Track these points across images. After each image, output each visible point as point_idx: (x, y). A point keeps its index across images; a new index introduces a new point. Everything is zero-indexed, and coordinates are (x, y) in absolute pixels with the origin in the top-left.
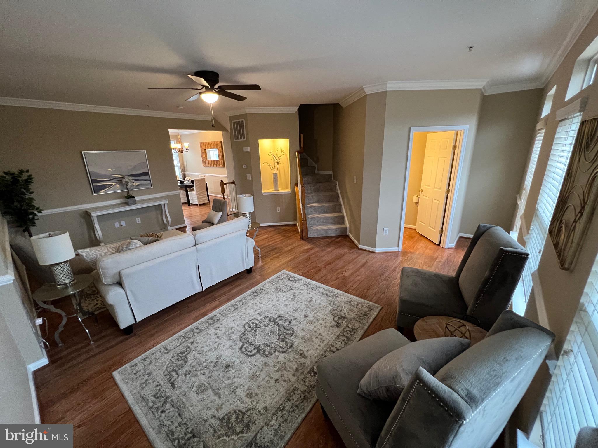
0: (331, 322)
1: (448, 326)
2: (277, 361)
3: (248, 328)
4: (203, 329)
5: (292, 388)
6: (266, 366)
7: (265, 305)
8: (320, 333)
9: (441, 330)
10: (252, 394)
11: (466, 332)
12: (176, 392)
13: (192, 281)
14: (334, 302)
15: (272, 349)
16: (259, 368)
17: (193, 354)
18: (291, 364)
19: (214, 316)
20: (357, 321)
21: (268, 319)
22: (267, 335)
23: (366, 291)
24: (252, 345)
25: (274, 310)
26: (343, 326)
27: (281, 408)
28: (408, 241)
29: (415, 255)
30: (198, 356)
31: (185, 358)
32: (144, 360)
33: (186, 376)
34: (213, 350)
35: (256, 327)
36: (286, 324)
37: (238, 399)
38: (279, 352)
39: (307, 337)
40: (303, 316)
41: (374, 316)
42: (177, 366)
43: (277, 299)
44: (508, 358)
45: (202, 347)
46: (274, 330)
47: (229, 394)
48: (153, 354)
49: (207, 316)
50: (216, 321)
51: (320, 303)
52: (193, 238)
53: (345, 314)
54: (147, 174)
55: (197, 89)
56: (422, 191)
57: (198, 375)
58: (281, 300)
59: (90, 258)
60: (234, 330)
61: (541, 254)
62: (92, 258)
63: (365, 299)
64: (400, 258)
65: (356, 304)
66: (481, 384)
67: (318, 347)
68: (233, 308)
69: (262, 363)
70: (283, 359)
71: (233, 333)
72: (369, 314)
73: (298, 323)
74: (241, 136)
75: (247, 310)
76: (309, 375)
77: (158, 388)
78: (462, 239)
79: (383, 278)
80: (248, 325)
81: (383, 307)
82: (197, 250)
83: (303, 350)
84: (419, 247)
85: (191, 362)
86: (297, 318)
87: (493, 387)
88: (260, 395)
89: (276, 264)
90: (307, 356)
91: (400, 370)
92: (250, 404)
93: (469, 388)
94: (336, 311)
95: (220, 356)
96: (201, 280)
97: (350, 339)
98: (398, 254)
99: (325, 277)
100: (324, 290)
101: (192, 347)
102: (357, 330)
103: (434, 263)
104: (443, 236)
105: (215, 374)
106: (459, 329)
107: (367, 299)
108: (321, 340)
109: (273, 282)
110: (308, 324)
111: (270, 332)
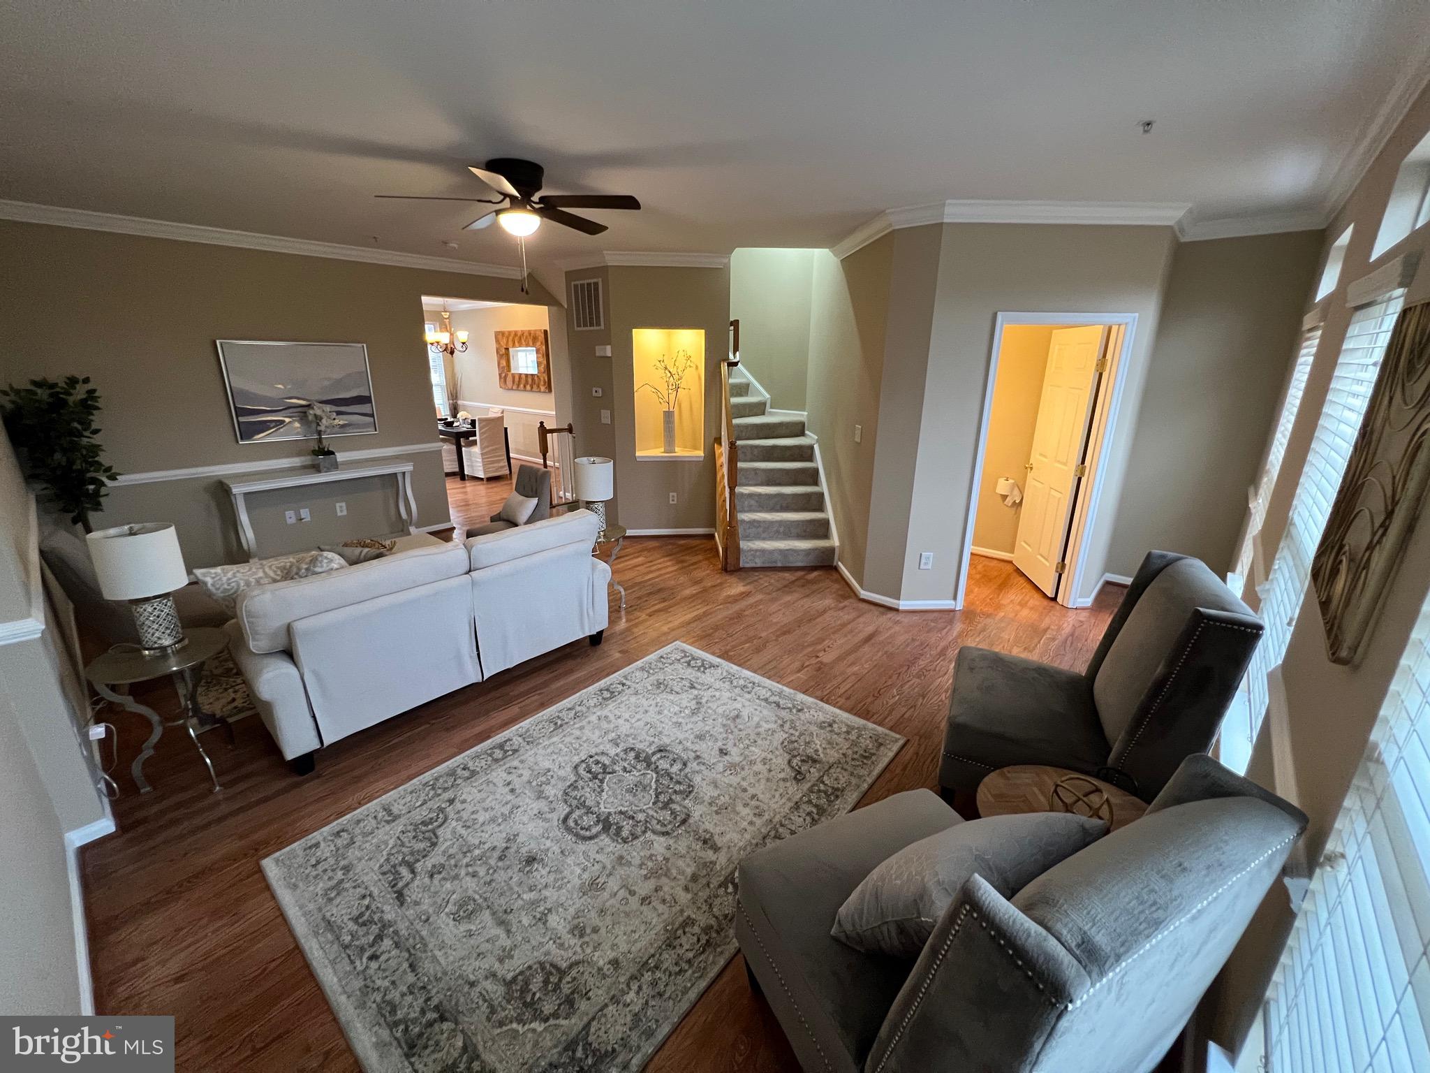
1: (1059, 789)
2: (648, 853)
3: (584, 773)
4: (478, 769)
5: (681, 919)
6: (621, 864)
7: (628, 721)
8: (754, 792)
9: (1042, 798)
10: (584, 927)
11: (1102, 805)
12: (407, 913)
13: (458, 658)
14: (792, 722)
15: (638, 826)
16: (604, 867)
17: (451, 827)
19: (506, 742)
20: (846, 770)
21: (632, 754)
22: (629, 791)
23: (869, 700)
24: (592, 813)
25: (648, 735)
26: (809, 781)
27: (652, 965)
28: (979, 587)
29: (994, 619)
30: (463, 832)
31: (432, 836)
32: (338, 834)
33: (432, 876)
34: (500, 820)
35: (604, 772)
36: (675, 769)
37: (551, 939)
38: (654, 832)
39: (724, 800)
40: (716, 752)
41: (886, 761)
42: (412, 853)
43: (658, 709)
44: (1187, 864)
45: (473, 813)
46: (646, 782)
47: (529, 925)
48: (359, 822)
49: (490, 741)
50: (510, 753)
51: (758, 723)
52: (465, 556)
53: (817, 751)
54: (364, 400)
55: (490, 202)
56: (1032, 469)
57: (462, 876)
58: (666, 712)
59: (221, 589)
60: (552, 777)
61: (1292, 628)
62: (225, 589)
63: (868, 720)
64: (958, 627)
65: (844, 729)
66: (1116, 920)
67: (748, 827)
68: (552, 725)
69: (613, 858)
70: (664, 851)
71: (549, 784)
72: (874, 754)
73: (703, 768)
74: (591, 319)
75: (586, 731)
76: (721, 891)
77: (366, 902)
78: (1110, 588)
79: (915, 670)
80: (584, 765)
81: (908, 740)
82: (474, 583)
83: (712, 830)
84: (1004, 602)
85: (445, 845)
86: (702, 756)
87: (1145, 929)
88: (603, 931)
89: (660, 625)
90: (719, 846)
91: (931, 885)
92: (579, 950)
93: (1086, 928)
94: (796, 744)
95: (515, 836)
96: (479, 655)
97: (825, 811)
98: (954, 616)
99: (774, 664)
100: (769, 693)
101: (450, 811)
102: (843, 790)
103: (1039, 642)
104: (1064, 577)
105: (501, 876)
106: (1085, 799)
107: (872, 720)
108: (756, 811)
109: (650, 668)
110: (728, 772)
111: (636, 786)
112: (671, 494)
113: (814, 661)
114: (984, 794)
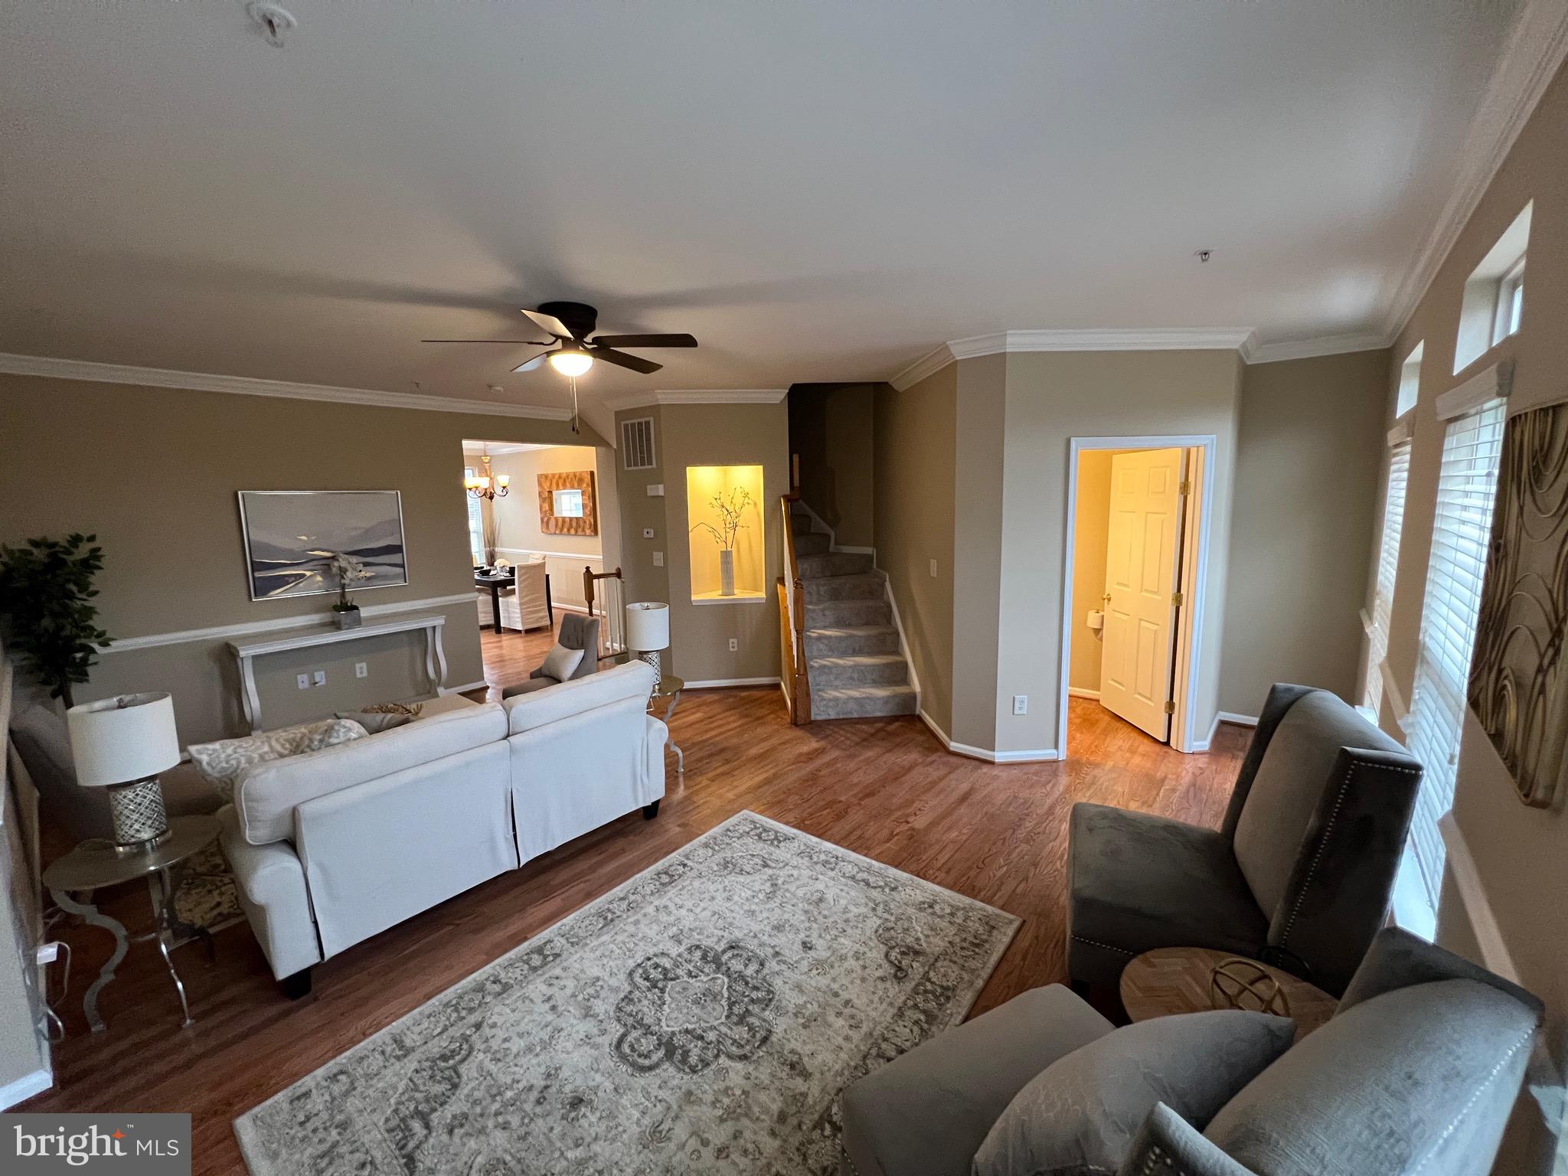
0: (880, 966)
1: (1219, 978)
2: (722, 1085)
3: (641, 981)
4: (512, 982)
6: (689, 1102)
7: (692, 911)
8: (847, 997)
9: (1198, 990)
13: (492, 840)
14: (886, 904)
15: (709, 1049)
16: (669, 1108)
17: (477, 1060)
18: (763, 1097)
19: (545, 944)
21: (698, 954)
22: (696, 1002)
23: (972, 873)
24: (652, 1034)
25: (716, 928)
26: (913, 979)
28: (1082, 733)
29: (1103, 770)
30: (493, 1068)
31: (453, 1074)
32: (334, 1078)
33: (451, 1132)
34: (538, 1049)
35: (665, 979)
36: (750, 971)
38: (730, 1057)
39: (811, 1008)
40: (798, 946)
41: (1001, 949)
42: (427, 1100)
43: (727, 894)
44: (1418, 1076)
45: (505, 1040)
46: (717, 989)
48: (362, 1059)
49: (525, 945)
50: (551, 958)
51: (845, 908)
52: (504, 718)
53: (918, 939)
54: (398, 549)
55: (542, 344)
56: (1109, 600)
57: (488, 1131)
58: (736, 898)
59: (219, 767)
60: (602, 987)
61: (1456, 767)
62: (223, 768)
63: (975, 897)
64: (1064, 780)
65: (948, 911)
67: (844, 1044)
68: (601, 920)
69: (680, 1094)
70: (742, 1081)
71: (598, 997)
72: (986, 941)
73: (784, 967)
74: (642, 458)
75: (642, 926)
76: (817, 1134)
78: (1229, 729)
79: (1021, 834)
80: (640, 971)
81: (1024, 921)
82: (512, 750)
83: (799, 1050)
84: (1113, 749)
85: (470, 1087)
86: (782, 951)
89: (727, 792)
90: (810, 1071)
91: (1095, 1116)
94: (892, 931)
95: (556, 1069)
96: (515, 836)
97: (936, 1017)
98: (1057, 769)
99: (858, 833)
100: (856, 869)
101: (477, 1040)
102: (954, 989)
103: (1158, 795)
104: (1174, 717)
105: (539, 1127)
106: (1252, 989)
107: (979, 898)
108: (852, 1022)
109: (716, 844)
110: (815, 972)
111: (704, 995)
112: (731, 640)
113: (904, 827)
114: (1128, 989)
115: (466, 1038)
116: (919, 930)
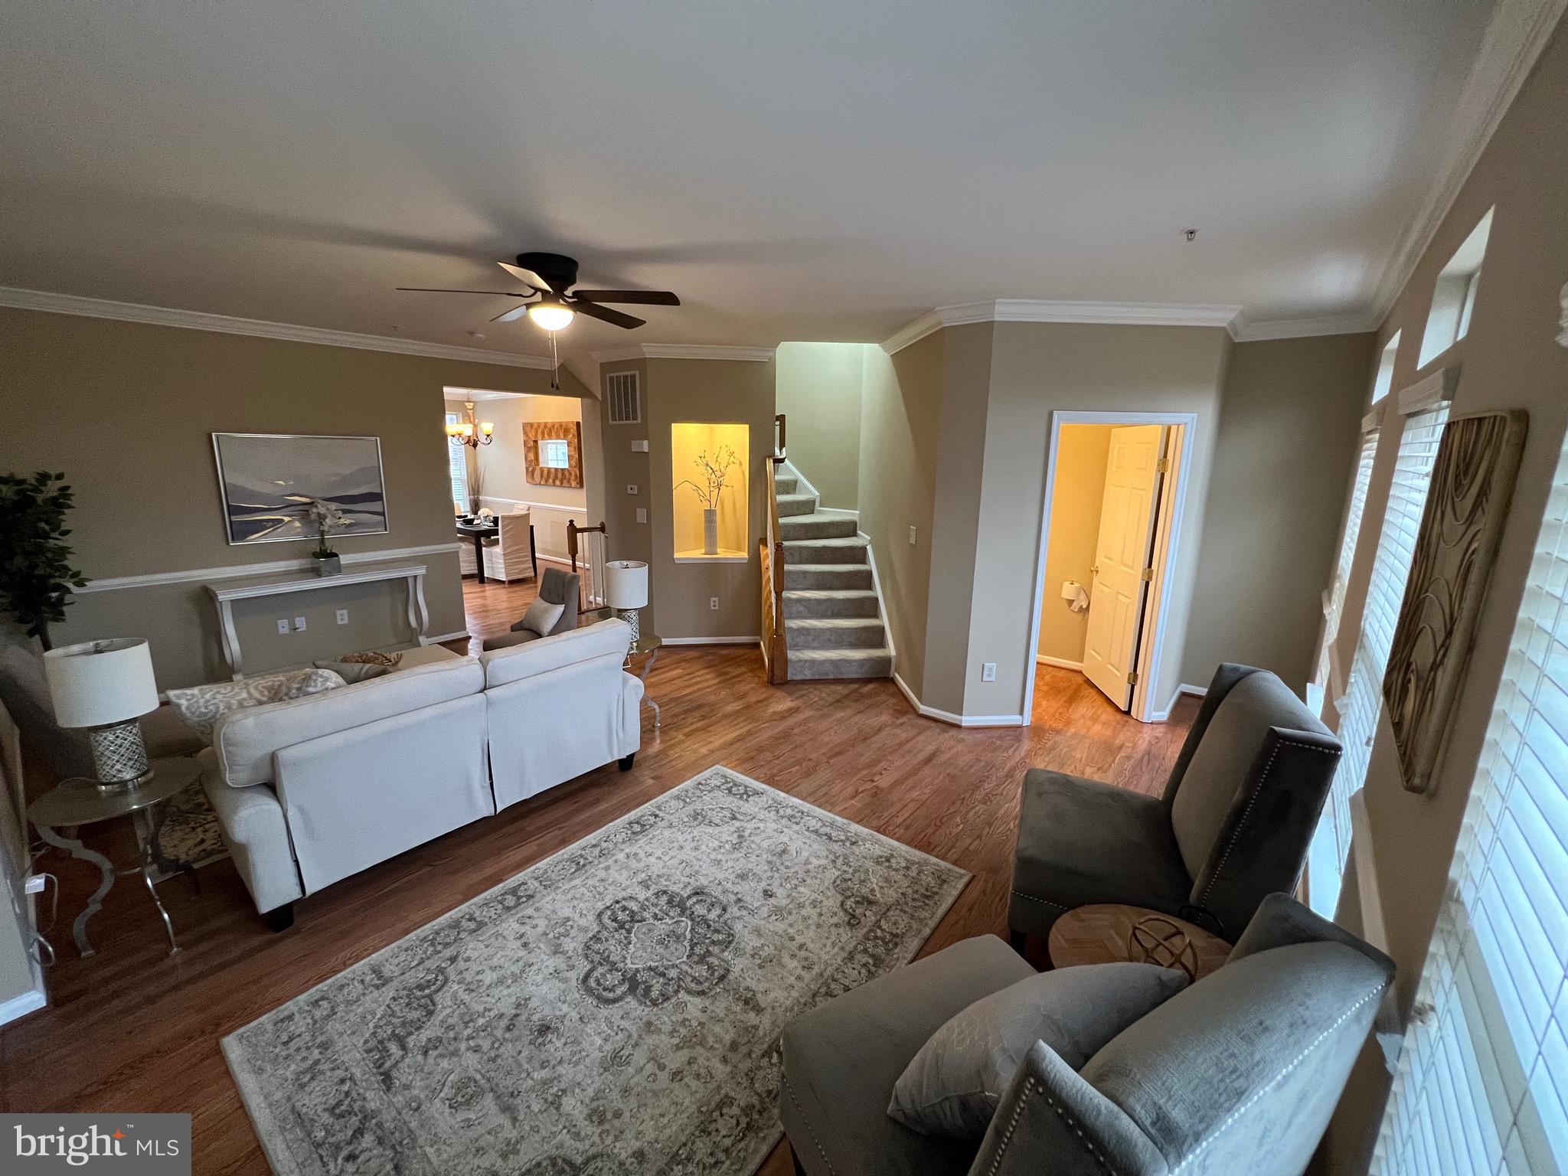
1: (1138, 932)
2: (679, 1017)
3: (609, 922)
4: (486, 920)
5: (718, 1098)
6: (649, 1032)
7: (661, 858)
8: (802, 941)
9: (1120, 943)
10: (604, 1112)
11: (1184, 950)
12: (395, 1100)
13: (469, 789)
14: (845, 857)
15: (669, 985)
16: (630, 1037)
17: (451, 990)
18: (717, 1029)
19: (520, 885)
20: (905, 912)
21: (665, 898)
22: (660, 942)
23: (930, 830)
24: (617, 970)
25: (683, 875)
26: (865, 926)
27: (683, 1156)
28: (1047, 700)
29: (1064, 736)
30: (466, 997)
31: (429, 1002)
32: (316, 1004)
33: (425, 1053)
34: (510, 981)
35: (632, 921)
36: (713, 915)
37: (565, 1127)
38: (689, 992)
39: (768, 950)
40: (759, 894)
41: (950, 900)
43: (695, 844)
44: (1268, 1023)
45: (478, 973)
46: (680, 931)
47: (540, 1110)
48: (342, 987)
49: (501, 885)
50: (524, 899)
51: (807, 859)
52: (481, 672)
53: (873, 890)
54: (376, 497)
55: (521, 295)
57: (460, 1053)
58: (703, 847)
59: (197, 713)
60: (572, 927)
62: (202, 713)
63: (929, 853)
64: (1026, 745)
65: (904, 865)
66: (1193, 1091)
67: (795, 983)
68: (574, 865)
69: (641, 1024)
70: (699, 1014)
71: (568, 936)
72: (937, 893)
73: (744, 913)
74: (627, 412)
75: (612, 872)
76: (764, 1062)
77: (345, 1087)
78: (1186, 700)
79: (979, 795)
80: (609, 913)
81: (974, 876)
82: (489, 703)
83: (754, 988)
85: (444, 1013)
86: (744, 898)
88: (626, 1115)
89: (699, 746)
90: (763, 1006)
91: (995, 1052)
92: (597, 1140)
93: (1161, 1102)
94: (849, 882)
95: (526, 1000)
96: (491, 783)
97: (883, 961)
98: (1021, 734)
99: (824, 790)
100: (820, 824)
101: (451, 972)
102: (903, 936)
103: (1114, 762)
104: (1137, 686)
105: (508, 1050)
106: (1166, 944)
107: (934, 853)
108: (805, 964)
109: (687, 796)
110: (774, 917)
111: (668, 936)
112: (713, 599)
113: (869, 786)
114: (1056, 939)
115: (441, 970)
116: (874, 882)
